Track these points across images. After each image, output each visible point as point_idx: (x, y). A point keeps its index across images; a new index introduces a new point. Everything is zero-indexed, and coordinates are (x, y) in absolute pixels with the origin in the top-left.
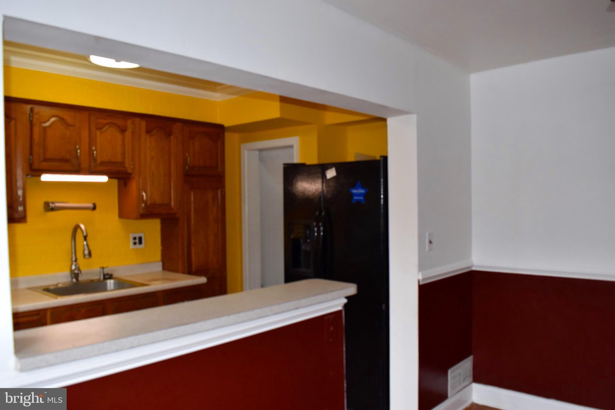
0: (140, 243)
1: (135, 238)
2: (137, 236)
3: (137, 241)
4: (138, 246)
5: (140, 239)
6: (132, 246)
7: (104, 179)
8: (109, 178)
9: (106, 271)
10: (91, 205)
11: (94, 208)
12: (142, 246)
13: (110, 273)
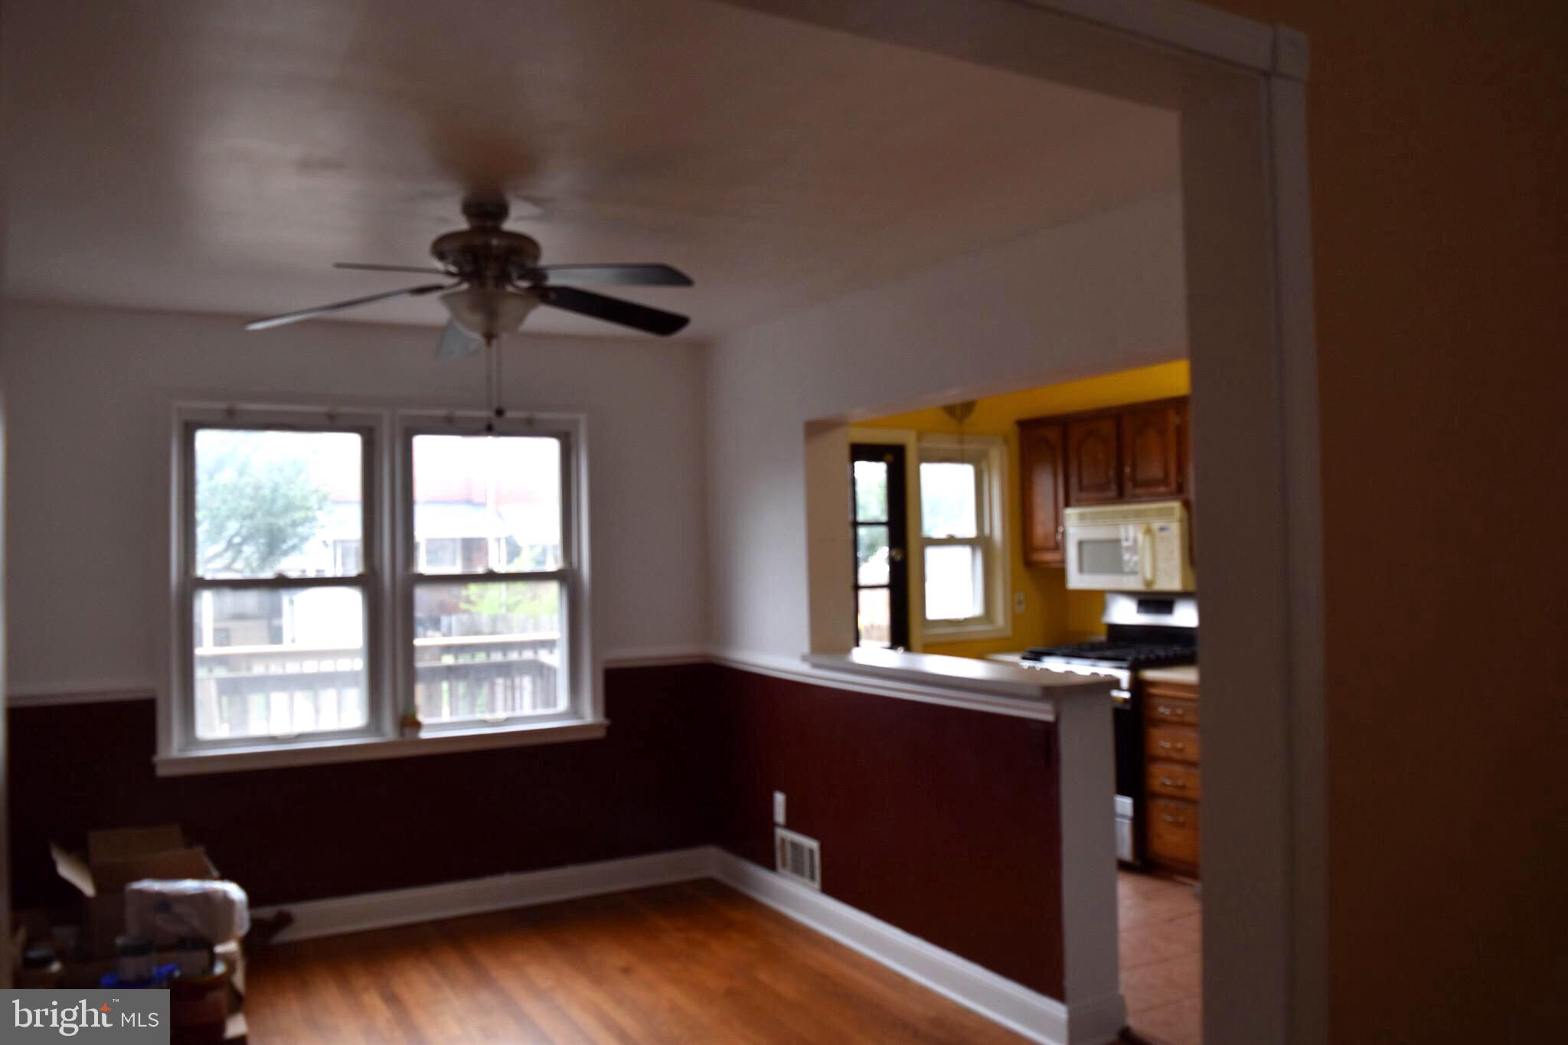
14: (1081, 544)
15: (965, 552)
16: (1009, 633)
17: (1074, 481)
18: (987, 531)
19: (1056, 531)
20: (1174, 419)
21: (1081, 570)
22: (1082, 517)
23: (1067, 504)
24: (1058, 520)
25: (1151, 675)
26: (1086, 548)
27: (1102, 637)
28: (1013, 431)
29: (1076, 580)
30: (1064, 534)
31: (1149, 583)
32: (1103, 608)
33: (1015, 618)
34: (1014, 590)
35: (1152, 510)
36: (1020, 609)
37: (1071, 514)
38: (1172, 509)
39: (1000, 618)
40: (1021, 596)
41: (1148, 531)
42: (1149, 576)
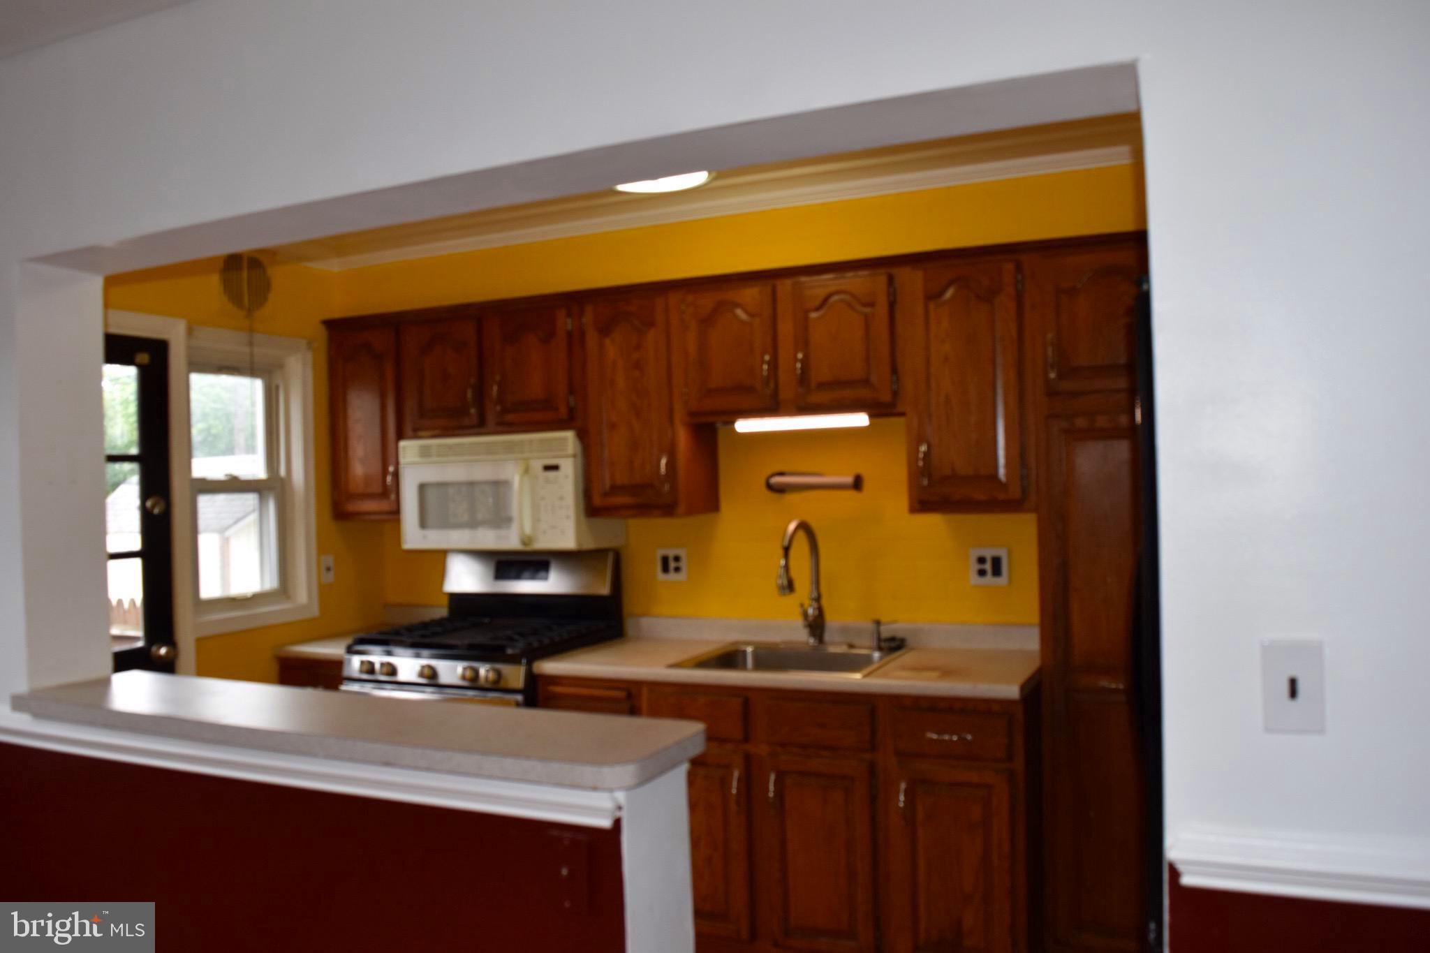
0: (997, 571)
1: (981, 560)
2: (989, 554)
3: (988, 566)
4: (989, 579)
5: (996, 562)
6: (974, 579)
7: (860, 420)
8: (871, 416)
9: (886, 632)
10: (849, 479)
11: (858, 484)
12: (1002, 581)
13: (900, 635)
14: (422, 488)
15: (249, 500)
16: (315, 611)
17: (410, 406)
18: (283, 472)
19: (385, 472)
20: (565, 323)
21: (423, 524)
22: (425, 452)
23: (400, 436)
24: (387, 458)
25: (551, 667)
26: (431, 495)
27: (443, 612)
28: (322, 334)
29: (414, 536)
30: (396, 475)
31: (526, 541)
32: (442, 573)
33: (324, 592)
34: (322, 549)
35: (531, 441)
36: (330, 577)
37: (409, 450)
38: (565, 439)
39: (304, 595)
40: (329, 560)
41: (527, 471)
42: (528, 530)
